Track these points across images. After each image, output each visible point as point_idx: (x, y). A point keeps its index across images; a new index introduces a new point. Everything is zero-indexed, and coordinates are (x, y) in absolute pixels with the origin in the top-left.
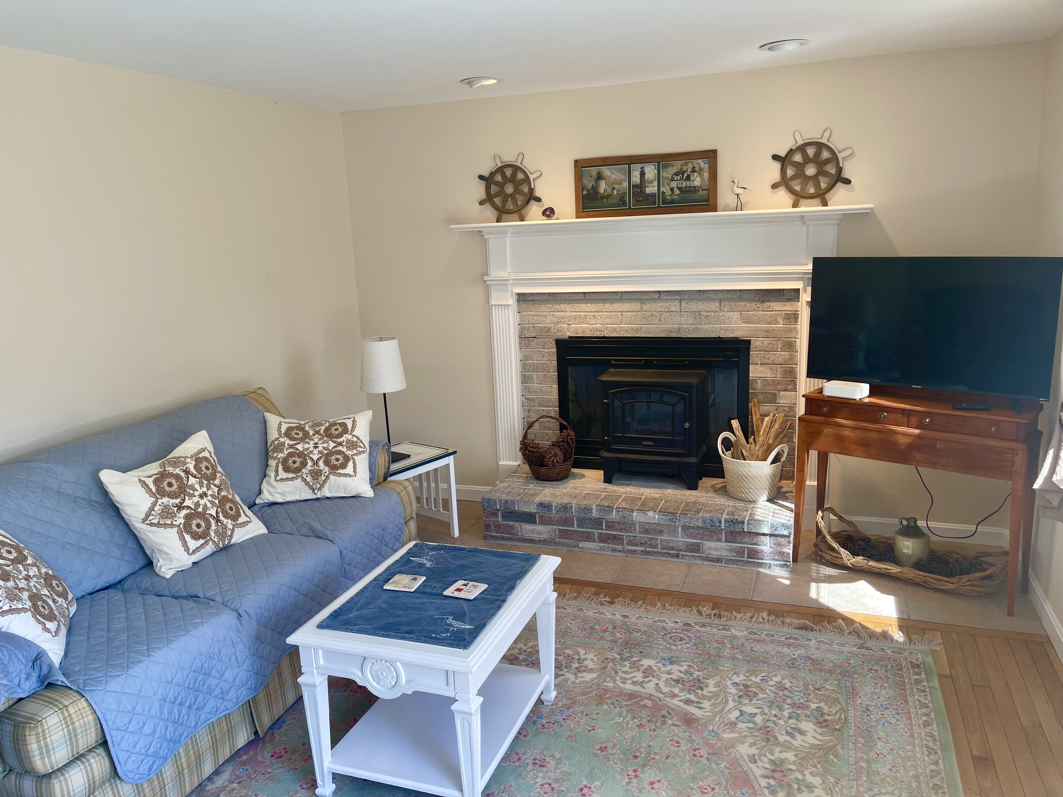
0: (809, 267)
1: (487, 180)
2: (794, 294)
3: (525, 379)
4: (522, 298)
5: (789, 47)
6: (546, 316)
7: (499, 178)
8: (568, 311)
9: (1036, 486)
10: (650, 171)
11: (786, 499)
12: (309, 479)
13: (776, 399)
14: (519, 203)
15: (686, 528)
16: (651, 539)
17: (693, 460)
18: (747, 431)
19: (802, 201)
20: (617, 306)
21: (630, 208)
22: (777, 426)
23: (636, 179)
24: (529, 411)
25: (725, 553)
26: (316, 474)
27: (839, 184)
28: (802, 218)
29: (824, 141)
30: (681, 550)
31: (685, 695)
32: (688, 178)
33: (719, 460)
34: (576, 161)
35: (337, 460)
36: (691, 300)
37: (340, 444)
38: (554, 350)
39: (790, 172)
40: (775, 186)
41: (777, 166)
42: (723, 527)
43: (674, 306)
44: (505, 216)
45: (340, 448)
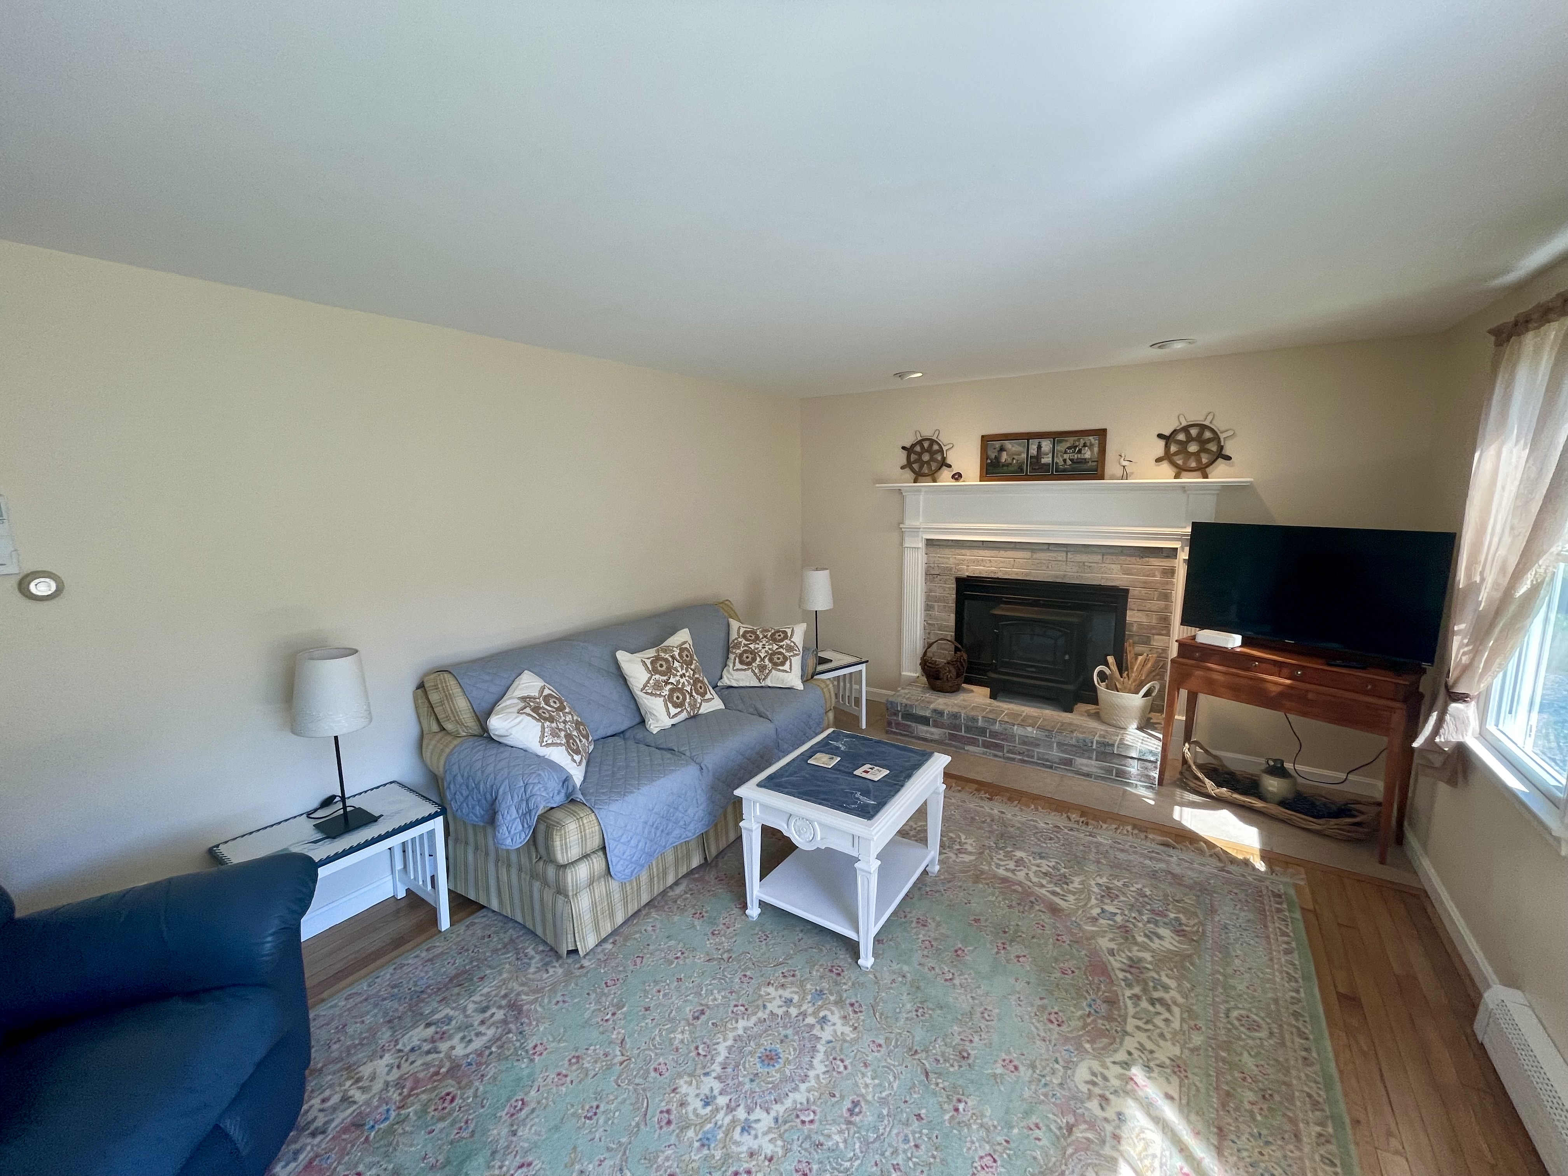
0: (1189, 530)
1: (908, 450)
2: (1172, 553)
3: (928, 608)
4: (930, 543)
5: (1178, 346)
6: (949, 558)
7: (918, 449)
8: (969, 555)
9: (1415, 745)
10: (1046, 445)
11: (1155, 729)
12: (756, 671)
13: (1150, 641)
14: (933, 468)
15: (1060, 744)
16: (1028, 750)
17: (1070, 687)
18: (1122, 667)
19: (1184, 474)
20: (1010, 554)
21: (1027, 474)
22: (1149, 665)
23: (1033, 451)
24: (929, 634)
25: (1095, 770)
26: (762, 668)
27: (1220, 460)
28: (1184, 488)
29: (1207, 423)
30: (1055, 763)
31: (1051, 887)
32: (1080, 452)
33: (1094, 689)
34: (983, 436)
35: (779, 659)
36: (1076, 552)
37: (781, 647)
38: (954, 586)
39: (1173, 448)
40: (1158, 460)
41: (1161, 443)
42: (1094, 747)
43: (1061, 556)
44: (920, 478)
45: (781, 650)
